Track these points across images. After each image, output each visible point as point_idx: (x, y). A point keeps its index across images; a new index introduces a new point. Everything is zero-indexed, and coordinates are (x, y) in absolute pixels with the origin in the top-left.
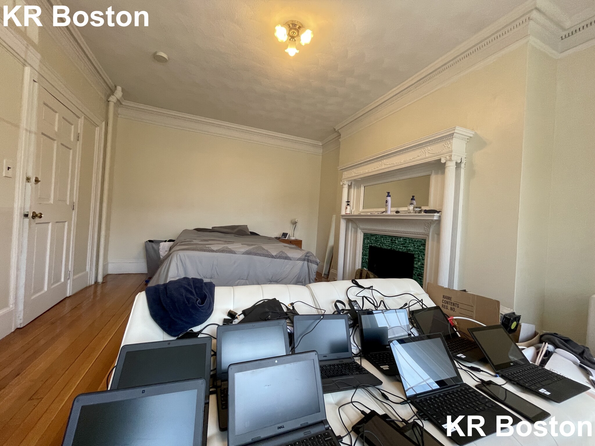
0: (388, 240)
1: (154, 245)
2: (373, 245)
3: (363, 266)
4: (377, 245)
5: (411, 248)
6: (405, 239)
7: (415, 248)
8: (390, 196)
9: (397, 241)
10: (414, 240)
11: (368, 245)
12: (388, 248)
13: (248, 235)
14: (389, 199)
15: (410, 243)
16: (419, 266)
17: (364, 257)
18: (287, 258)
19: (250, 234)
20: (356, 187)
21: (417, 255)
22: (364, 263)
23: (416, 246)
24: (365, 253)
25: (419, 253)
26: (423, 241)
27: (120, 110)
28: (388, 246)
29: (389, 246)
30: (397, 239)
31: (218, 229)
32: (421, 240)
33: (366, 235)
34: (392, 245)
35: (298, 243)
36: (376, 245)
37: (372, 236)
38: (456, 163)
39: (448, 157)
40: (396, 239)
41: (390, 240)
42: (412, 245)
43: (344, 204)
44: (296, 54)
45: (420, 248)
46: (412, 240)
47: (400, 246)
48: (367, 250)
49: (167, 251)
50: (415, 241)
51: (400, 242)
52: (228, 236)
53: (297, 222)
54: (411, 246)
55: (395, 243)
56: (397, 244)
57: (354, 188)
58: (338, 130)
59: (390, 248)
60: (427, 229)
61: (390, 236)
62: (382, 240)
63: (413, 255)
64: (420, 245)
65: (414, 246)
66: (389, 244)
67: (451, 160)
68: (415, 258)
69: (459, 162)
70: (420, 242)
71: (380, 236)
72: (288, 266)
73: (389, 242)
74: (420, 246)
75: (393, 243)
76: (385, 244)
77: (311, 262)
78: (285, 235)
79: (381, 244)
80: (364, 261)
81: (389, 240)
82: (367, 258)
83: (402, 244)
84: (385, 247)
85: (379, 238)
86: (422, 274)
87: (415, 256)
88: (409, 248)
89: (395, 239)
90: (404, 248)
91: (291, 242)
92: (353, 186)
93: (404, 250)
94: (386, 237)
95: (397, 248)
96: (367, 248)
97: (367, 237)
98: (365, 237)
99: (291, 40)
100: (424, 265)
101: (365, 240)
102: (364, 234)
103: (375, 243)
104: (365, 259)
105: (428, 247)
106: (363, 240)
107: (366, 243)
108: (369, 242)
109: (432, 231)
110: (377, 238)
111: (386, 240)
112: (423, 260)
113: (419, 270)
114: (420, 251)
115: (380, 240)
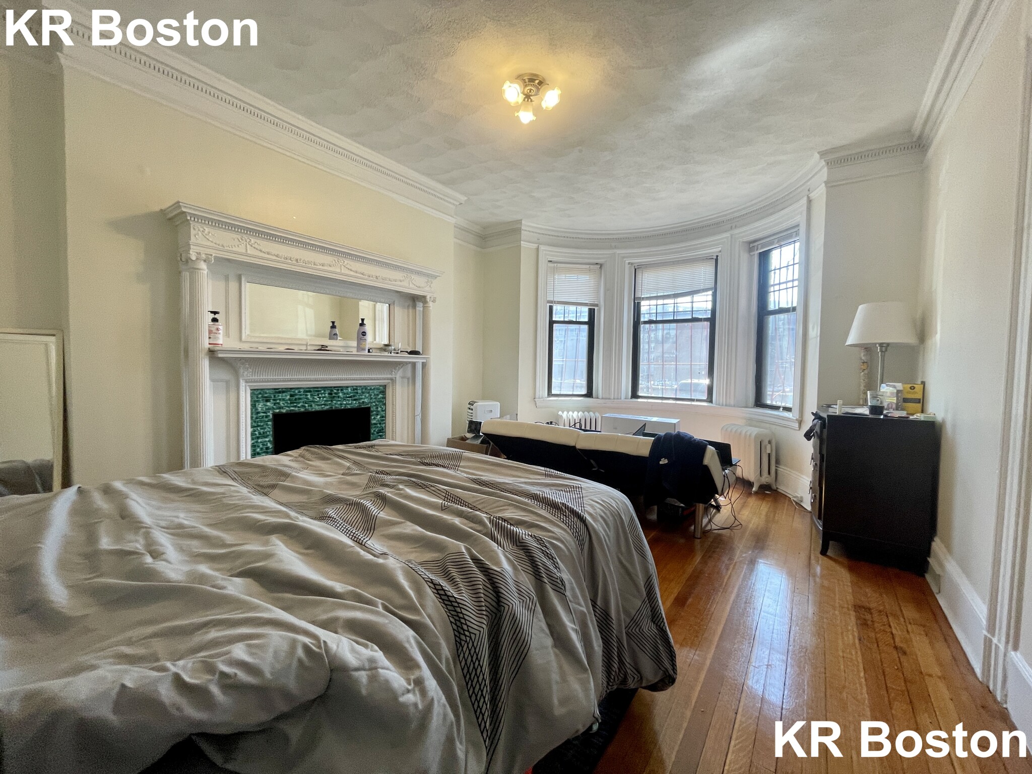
0: (323, 395)
2: (284, 411)
4: (296, 409)
5: (366, 400)
6: (355, 388)
7: (371, 398)
9: (341, 394)
10: (368, 388)
11: (270, 414)
12: (325, 409)
15: (363, 393)
16: (378, 421)
17: (257, 442)
21: (374, 408)
23: (373, 396)
24: (262, 431)
25: (378, 404)
26: (381, 388)
29: (324, 404)
30: (342, 390)
32: (378, 387)
33: (260, 394)
36: (292, 408)
37: (280, 392)
40: (340, 391)
41: (327, 395)
42: (367, 395)
45: (378, 397)
46: (366, 389)
47: (348, 400)
48: (267, 425)
50: (371, 389)
51: (347, 394)
54: (365, 396)
55: (339, 397)
56: (341, 398)
59: (328, 407)
61: (326, 387)
62: (309, 396)
63: (369, 408)
64: (378, 393)
65: (370, 395)
66: (326, 401)
68: (373, 411)
70: (377, 389)
73: (325, 397)
74: (378, 395)
75: (334, 397)
76: (317, 402)
79: (307, 405)
81: (325, 394)
82: (269, 441)
83: (350, 397)
85: (301, 395)
86: (383, 429)
87: (372, 409)
88: (363, 400)
89: (338, 390)
90: (354, 402)
93: (355, 404)
94: (316, 390)
95: (341, 404)
96: (267, 419)
97: (263, 397)
98: (257, 398)
99: (526, 100)
100: (385, 417)
101: (257, 404)
102: (253, 391)
103: (289, 405)
104: (263, 445)
105: (394, 395)
106: (251, 405)
107: (260, 409)
108: (272, 405)
109: (398, 374)
110: (296, 395)
111: (318, 395)
112: (383, 411)
113: (378, 425)
114: (377, 401)
115: (302, 397)
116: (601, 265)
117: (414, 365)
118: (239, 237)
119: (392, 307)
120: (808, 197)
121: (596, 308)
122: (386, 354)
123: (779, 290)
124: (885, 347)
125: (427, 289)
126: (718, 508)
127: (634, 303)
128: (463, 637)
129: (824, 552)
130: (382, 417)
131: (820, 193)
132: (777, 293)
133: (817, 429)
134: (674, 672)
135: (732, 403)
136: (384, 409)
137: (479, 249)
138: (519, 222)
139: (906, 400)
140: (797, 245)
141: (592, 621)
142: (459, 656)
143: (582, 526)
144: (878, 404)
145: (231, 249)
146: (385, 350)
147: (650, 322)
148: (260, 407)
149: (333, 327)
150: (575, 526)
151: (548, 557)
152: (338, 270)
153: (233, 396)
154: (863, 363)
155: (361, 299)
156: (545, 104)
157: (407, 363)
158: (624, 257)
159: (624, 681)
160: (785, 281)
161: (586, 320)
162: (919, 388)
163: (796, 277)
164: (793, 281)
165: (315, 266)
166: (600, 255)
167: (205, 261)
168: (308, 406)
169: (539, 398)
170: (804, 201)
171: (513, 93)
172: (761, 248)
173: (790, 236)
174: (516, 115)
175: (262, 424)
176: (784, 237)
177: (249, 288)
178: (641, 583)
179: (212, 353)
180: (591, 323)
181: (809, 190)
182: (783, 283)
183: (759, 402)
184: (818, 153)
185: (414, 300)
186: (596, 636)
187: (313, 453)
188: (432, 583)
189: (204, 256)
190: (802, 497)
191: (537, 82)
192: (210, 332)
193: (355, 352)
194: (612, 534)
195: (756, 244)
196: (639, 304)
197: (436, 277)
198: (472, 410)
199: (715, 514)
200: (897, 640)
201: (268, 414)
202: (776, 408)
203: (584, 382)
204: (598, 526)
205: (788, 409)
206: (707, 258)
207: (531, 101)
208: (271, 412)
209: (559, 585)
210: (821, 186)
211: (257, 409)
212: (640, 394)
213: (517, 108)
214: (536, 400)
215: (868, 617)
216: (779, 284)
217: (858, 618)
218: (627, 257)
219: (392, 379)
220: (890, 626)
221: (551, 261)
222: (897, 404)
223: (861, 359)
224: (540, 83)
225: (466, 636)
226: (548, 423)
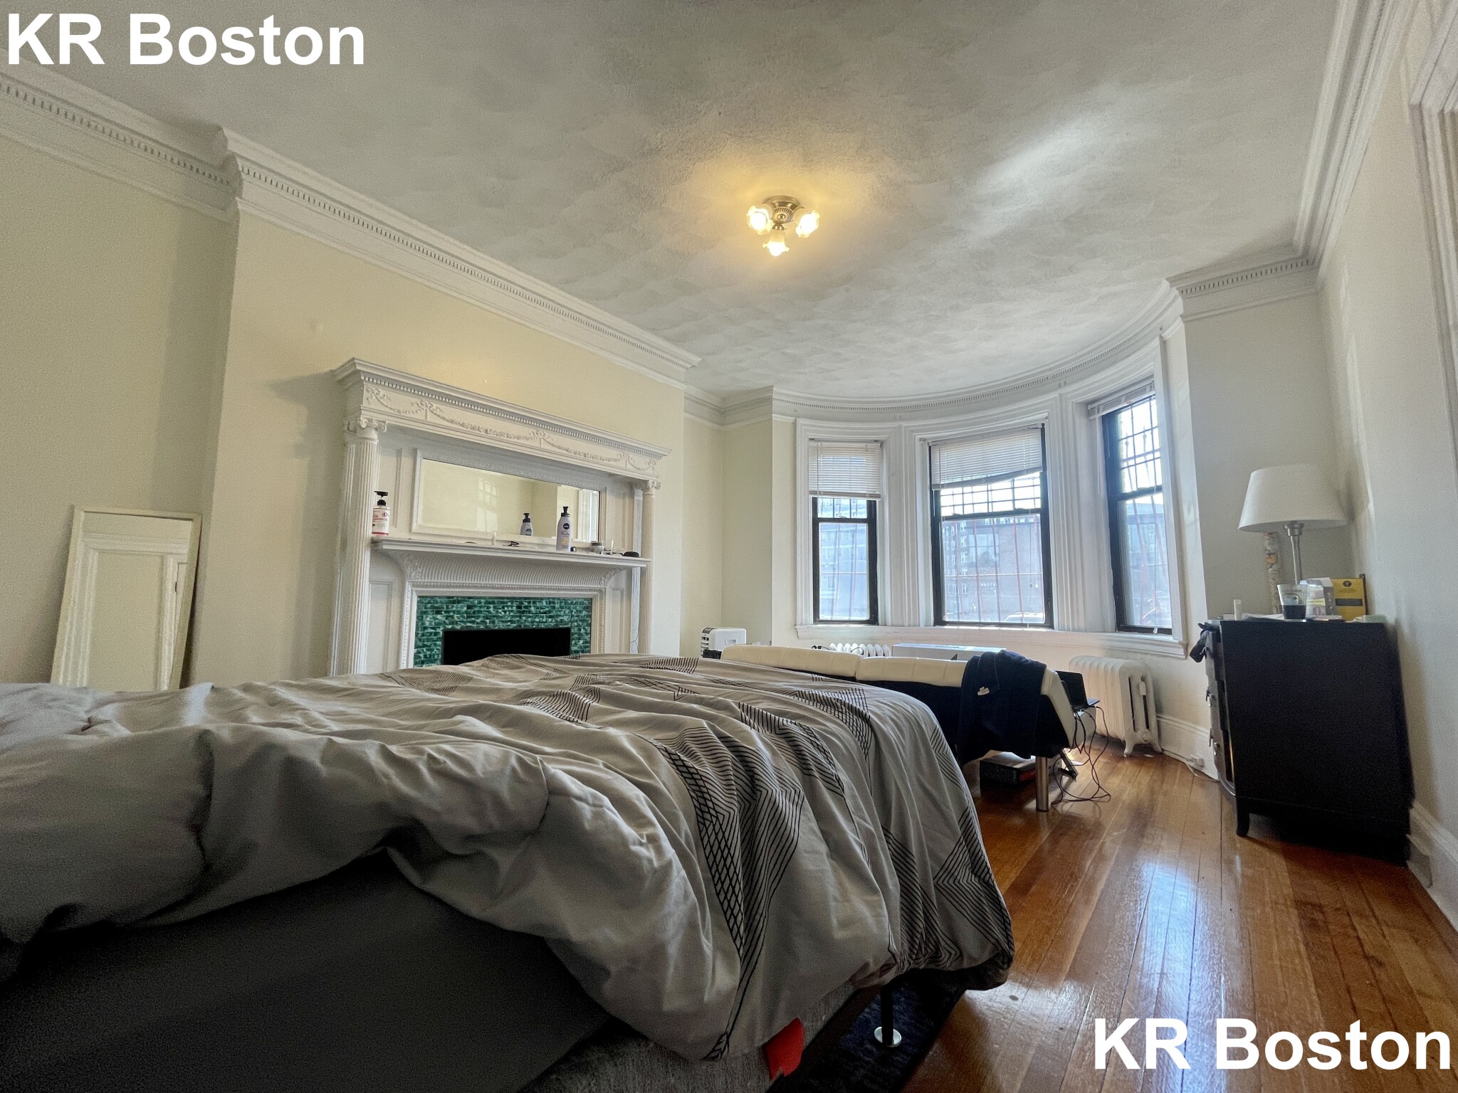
0: (510, 609)
2: (458, 627)
4: (475, 625)
5: (565, 618)
6: (551, 601)
7: (572, 616)
9: (532, 609)
10: (569, 602)
11: (440, 631)
12: (511, 627)
15: (562, 608)
16: (581, 647)
21: (576, 629)
23: (574, 613)
24: (429, 653)
25: (580, 624)
26: (586, 602)
28: (510, 621)
30: (534, 603)
32: (583, 600)
33: (429, 603)
34: (520, 617)
36: (468, 624)
37: (454, 602)
41: (514, 608)
42: (567, 611)
45: (581, 615)
46: (566, 603)
47: (541, 617)
48: (435, 644)
50: (572, 603)
51: (540, 609)
54: (565, 613)
55: (530, 612)
56: (532, 614)
59: (515, 625)
61: (515, 598)
62: (491, 609)
63: (568, 630)
64: (581, 609)
65: (571, 612)
66: (513, 616)
68: (573, 634)
70: (579, 604)
71: (484, 600)
73: (512, 611)
74: (580, 612)
75: (523, 612)
76: (502, 617)
79: (488, 621)
81: (512, 607)
83: (545, 613)
85: (481, 607)
87: (572, 631)
88: (561, 618)
89: (530, 603)
90: (550, 620)
93: (551, 623)
94: (501, 602)
95: (533, 622)
96: (435, 638)
97: (433, 607)
98: (426, 608)
99: (776, 227)
100: (590, 643)
101: (424, 617)
102: (421, 598)
103: (465, 620)
105: (602, 611)
106: (418, 617)
107: (427, 624)
108: (444, 619)
109: (609, 585)
110: (475, 606)
111: (503, 607)
112: (587, 634)
114: (580, 620)
115: (482, 609)
116: (882, 443)
117: (629, 571)
118: (419, 401)
119: (603, 495)
120: (1161, 338)
121: (877, 500)
122: (595, 554)
123: (1136, 465)
124: (1297, 527)
125: (650, 471)
126: (1072, 774)
127: (931, 492)
128: (708, 816)
129: (1243, 831)
130: (586, 642)
131: (1176, 331)
132: (1132, 469)
133: (1209, 643)
134: (1010, 947)
135: (1082, 625)
136: (589, 630)
137: (716, 426)
138: (769, 389)
139: (1339, 602)
140: (1154, 402)
141: (883, 849)
142: (702, 840)
143: (865, 727)
144: (1297, 602)
145: (408, 415)
146: (592, 551)
147: (956, 517)
148: (428, 620)
149: (527, 520)
150: (855, 724)
151: (818, 749)
152: (536, 444)
153: (395, 602)
154: (1270, 554)
155: (560, 484)
156: (799, 231)
157: (620, 568)
158: (913, 431)
159: (936, 957)
160: (1142, 452)
161: (865, 516)
162: (1358, 584)
163: (1157, 447)
164: (1153, 452)
165: (508, 439)
166: (881, 429)
167: (376, 429)
168: (490, 623)
169: (801, 625)
170: (1156, 342)
171: (760, 219)
172: (1104, 410)
173: (1143, 390)
174: (764, 246)
175: (429, 644)
176: (1134, 393)
177: (426, 467)
178: (954, 817)
179: (374, 543)
180: (871, 521)
181: (1161, 329)
182: (1140, 456)
183: (1122, 623)
184: (1167, 279)
185: (632, 486)
186: (891, 873)
187: (498, 663)
188: (667, 751)
189: (375, 423)
190: (1202, 760)
191: (789, 205)
192: (375, 518)
193: (554, 550)
194: (907, 743)
195: (1096, 405)
196: (937, 493)
197: (660, 456)
198: (708, 639)
199: (1069, 783)
200: (1366, 948)
201: (438, 630)
202: (1149, 630)
203: (865, 602)
204: (889, 729)
205: (1168, 632)
206: (1029, 428)
207: (783, 229)
208: (442, 628)
209: (835, 787)
210: (1176, 323)
211: (423, 624)
212: (947, 619)
213: (766, 237)
214: (797, 627)
215: (1319, 917)
216: (1135, 457)
217: (1302, 917)
218: (918, 431)
219: (600, 591)
220: (1355, 929)
221: (813, 439)
222: (1327, 607)
223: (1266, 550)
224: (794, 207)
225: (711, 815)
226: (815, 647)
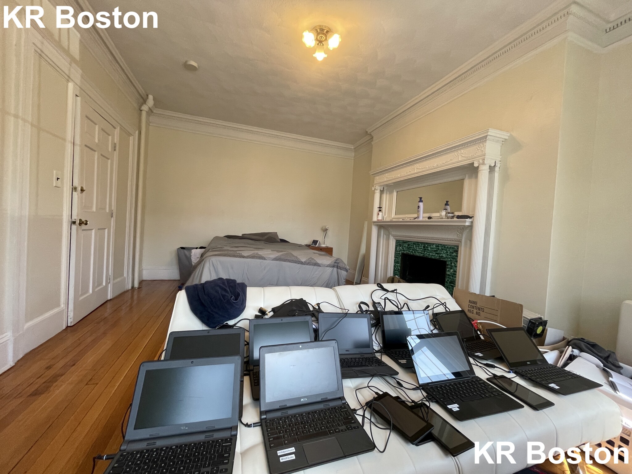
0: (421, 247)
1: (185, 251)
2: (405, 253)
3: (395, 274)
4: (410, 253)
5: (444, 255)
6: (438, 246)
7: (448, 255)
8: (422, 202)
9: (429, 248)
10: (446, 247)
11: (400, 252)
13: (279, 242)
14: (421, 204)
15: (442, 249)
16: (451, 273)
17: (396, 265)
18: (316, 264)
19: (279, 241)
20: (388, 192)
21: (449, 262)
22: (396, 271)
23: (449, 253)
24: (398, 260)
25: (452, 260)
26: (456, 248)
27: (151, 118)
29: (421, 253)
31: (248, 237)
32: (453, 246)
33: (398, 242)
34: (424, 252)
35: (328, 251)
36: (408, 252)
37: (404, 243)
38: (490, 166)
39: (481, 161)
40: (429, 246)
41: (422, 247)
42: (445, 251)
43: (376, 210)
44: (325, 58)
45: (453, 255)
46: (444, 247)
47: (433, 253)
48: (399, 257)
49: (198, 258)
50: (448, 248)
51: (433, 249)
52: (258, 243)
53: (327, 229)
54: (444, 253)
55: (428, 250)
56: (429, 251)
57: (387, 193)
58: (370, 133)
59: (422, 255)
60: (460, 235)
61: (423, 243)
62: (415, 247)
63: (445, 262)
64: (452, 251)
65: (447, 252)
66: (422, 251)
67: (483, 164)
68: (448, 265)
69: (493, 165)
70: (452, 249)
71: (412, 243)
72: (317, 273)
74: (452, 253)
75: (426, 249)
76: (418, 251)
77: (340, 269)
78: (315, 242)
79: (413, 252)
80: (396, 269)
81: (421, 246)
82: (399, 266)
83: (435, 251)
84: (417, 254)
85: (411, 245)
86: (454, 282)
87: (447, 263)
88: (441, 255)
89: (428, 245)
90: (437, 255)
91: (321, 250)
92: (385, 192)
93: (437, 256)
94: (417, 244)
95: (429, 255)
96: (399, 255)
97: (399, 244)
102: (396, 241)
104: (397, 267)
106: (395, 247)
107: (398, 250)
108: (402, 249)
113: (451, 277)
114: (452, 258)
115: (412, 246)
148: (398, 248)
192: (378, 215)
